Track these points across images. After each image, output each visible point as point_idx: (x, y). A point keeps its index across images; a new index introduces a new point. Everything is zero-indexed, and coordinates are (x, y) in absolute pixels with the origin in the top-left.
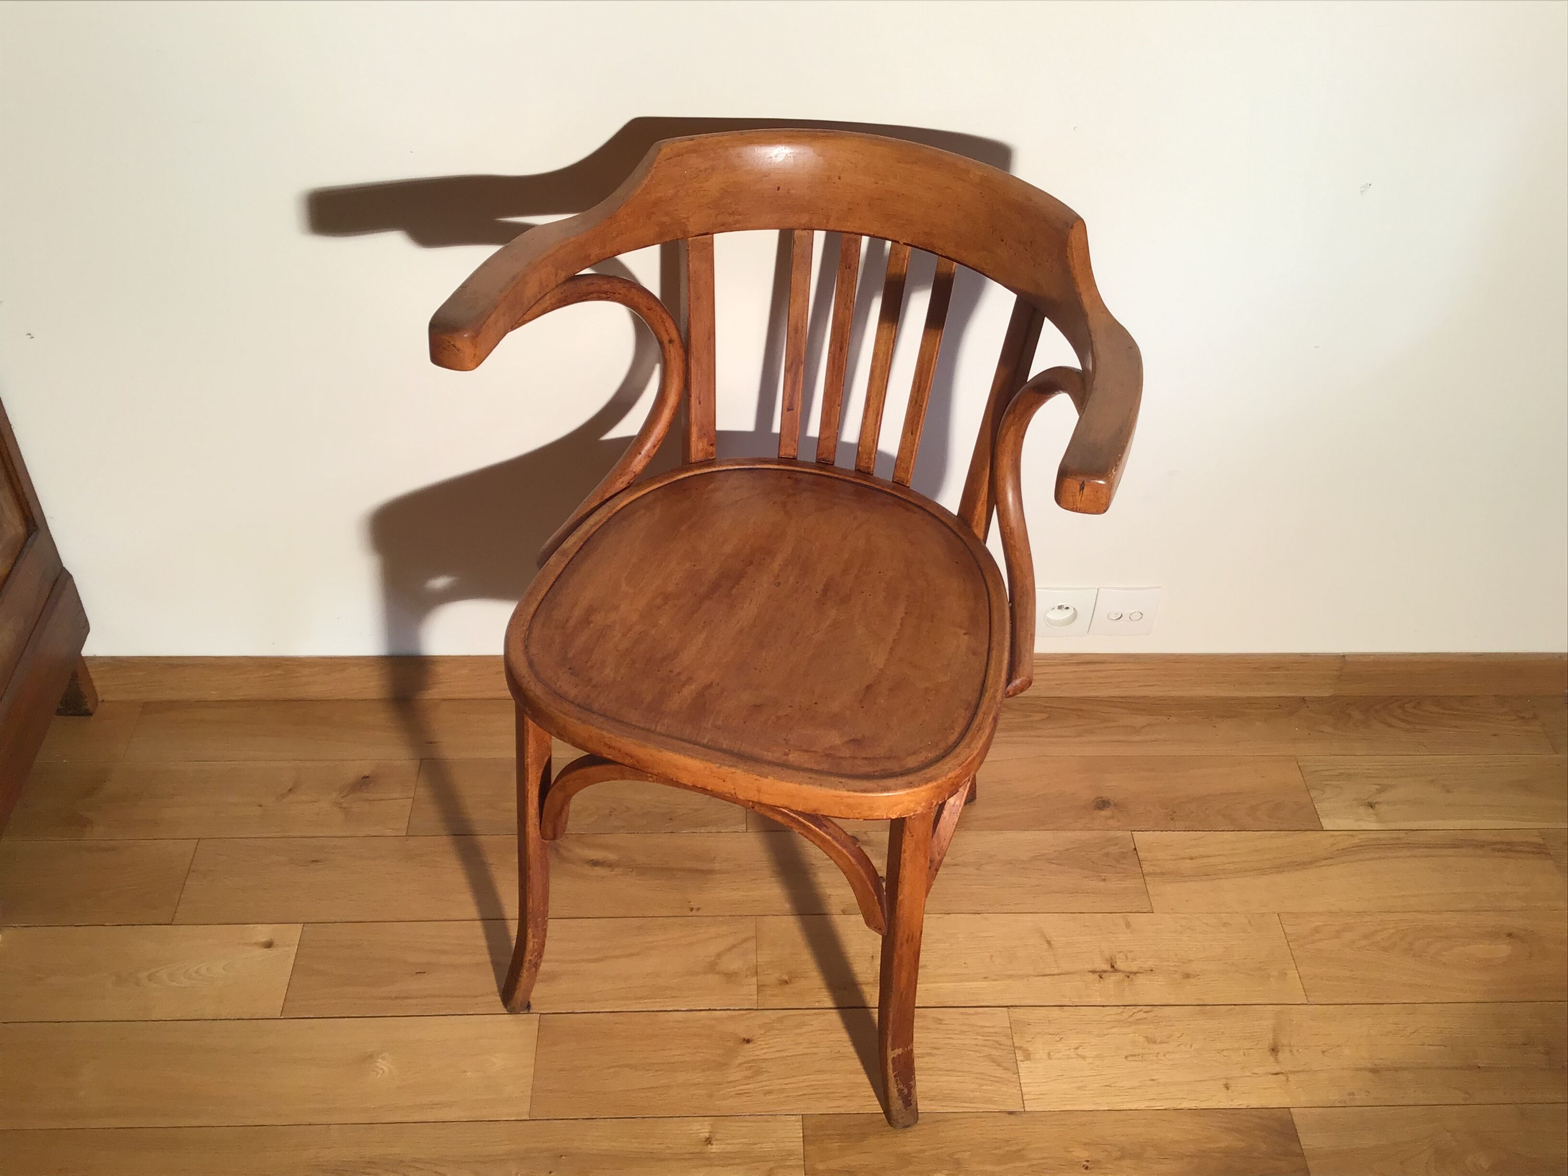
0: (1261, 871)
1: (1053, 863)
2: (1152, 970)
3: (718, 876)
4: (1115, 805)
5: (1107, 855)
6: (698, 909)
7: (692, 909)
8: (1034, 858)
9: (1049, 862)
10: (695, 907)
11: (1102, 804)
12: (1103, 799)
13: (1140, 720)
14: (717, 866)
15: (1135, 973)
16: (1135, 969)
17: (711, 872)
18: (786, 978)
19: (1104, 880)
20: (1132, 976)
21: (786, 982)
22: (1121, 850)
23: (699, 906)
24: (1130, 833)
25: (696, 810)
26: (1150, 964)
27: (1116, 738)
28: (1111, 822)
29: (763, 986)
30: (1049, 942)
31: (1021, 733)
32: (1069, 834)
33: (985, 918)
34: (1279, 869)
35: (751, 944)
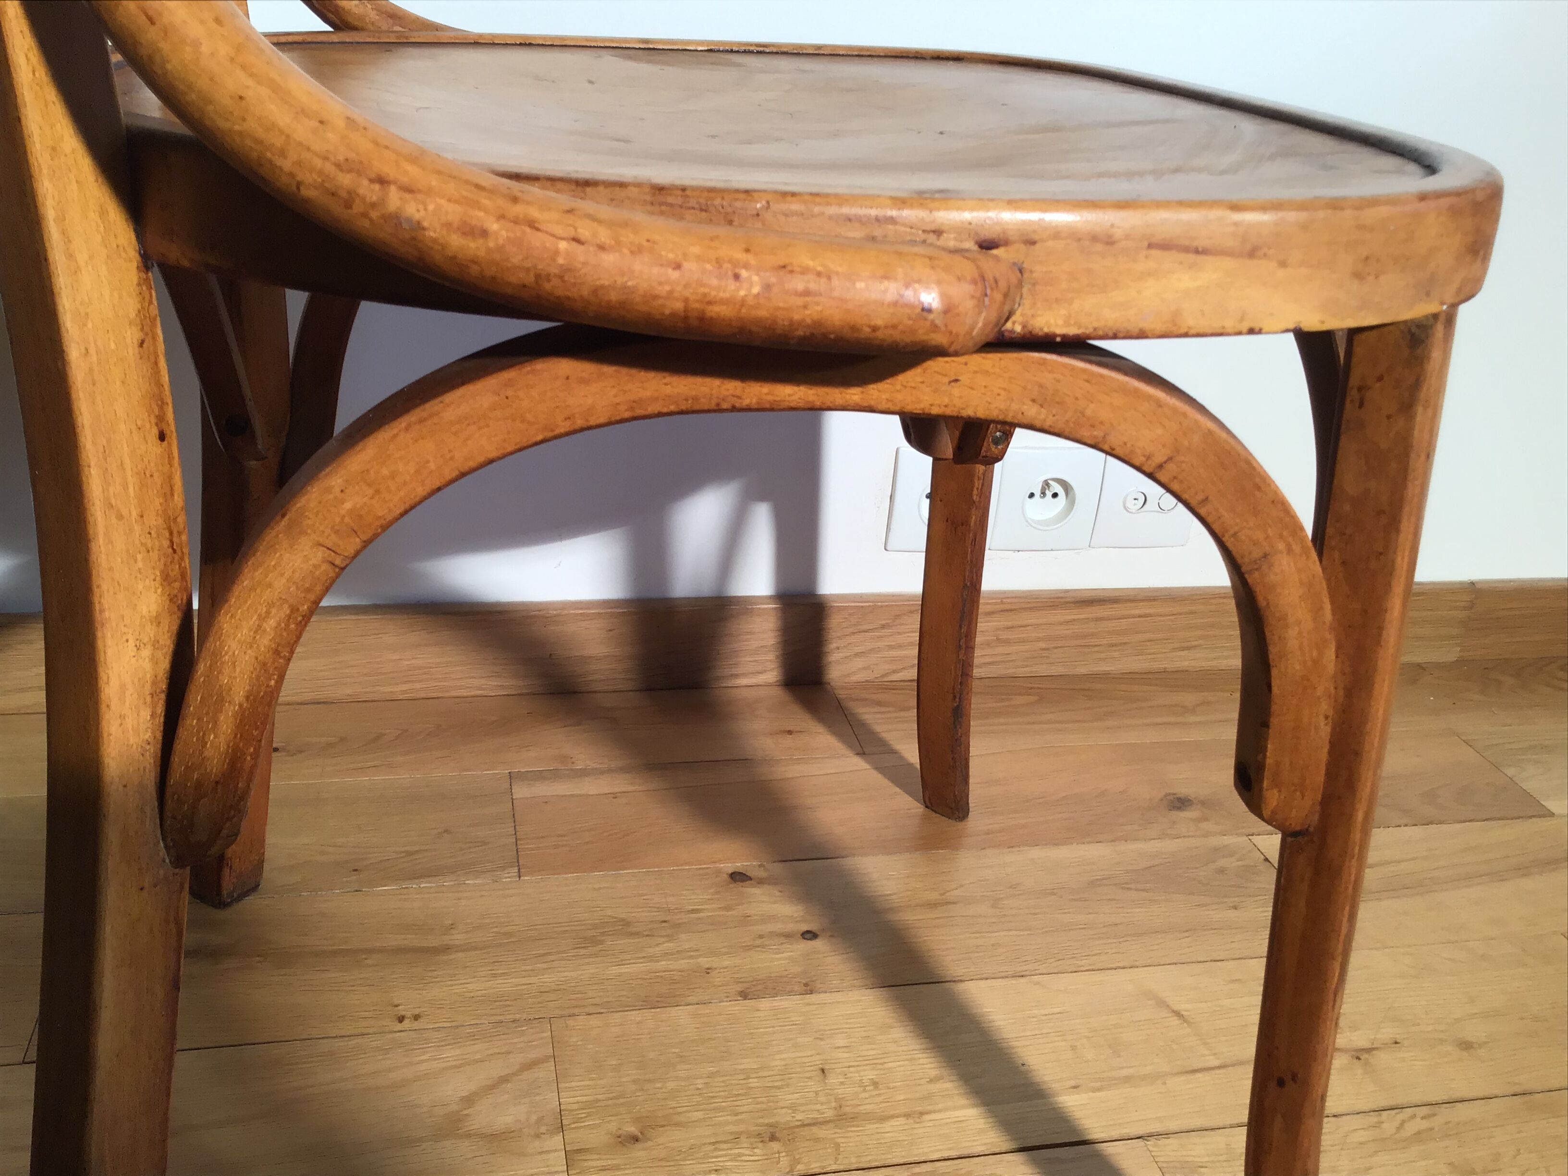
0: (1498, 876)
1: (1129, 889)
2: (1396, 1043)
3: (461, 955)
4: (1203, 803)
5: (1222, 871)
6: (416, 1017)
7: (401, 1019)
8: (1093, 884)
9: (1122, 888)
10: (408, 1014)
11: (1180, 803)
12: (1178, 796)
13: (1189, 698)
14: (458, 938)
15: (1369, 1050)
16: (1364, 1044)
17: (446, 949)
18: (632, 1129)
19: (1235, 908)
20: (1364, 1056)
21: (636, 1139)
22: (1240, 863)
23: (417, 1011)
24: (1246, 838)
25: (409, 853)
26: (1388, 1033)
27: (1159, 720)
28: (1205, 825)
29: (579, 1151)
30: (1177, 1014)
31: (1002, 720)
32: (1139, 846)
33: (1037, 983)
34: (1524, 870)
35: (546, 1072)
